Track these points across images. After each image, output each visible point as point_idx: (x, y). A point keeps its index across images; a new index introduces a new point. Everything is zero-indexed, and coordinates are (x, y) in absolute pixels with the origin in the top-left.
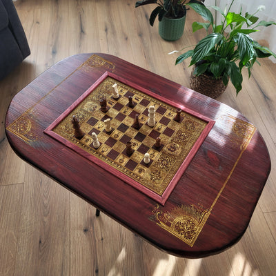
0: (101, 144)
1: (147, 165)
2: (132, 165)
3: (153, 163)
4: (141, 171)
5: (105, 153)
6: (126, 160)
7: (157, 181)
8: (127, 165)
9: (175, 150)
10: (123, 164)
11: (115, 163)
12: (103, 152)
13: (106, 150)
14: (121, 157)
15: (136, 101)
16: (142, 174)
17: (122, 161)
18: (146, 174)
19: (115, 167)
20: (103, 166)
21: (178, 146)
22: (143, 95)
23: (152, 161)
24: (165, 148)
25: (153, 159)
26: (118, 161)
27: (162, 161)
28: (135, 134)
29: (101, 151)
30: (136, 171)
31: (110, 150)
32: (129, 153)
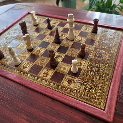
0: (22, 61)
1: (76, 75)
2: (58, 77)
3: (82, 72)
4: (70, 82)
5: (27, 70)
6: (51, 73)
7: (93, 91)
8: (53, 78)
9: (102, 56)
10: (48, 78)
11: (38, 78)
12: (24, 68)
13: (28, 66)
14: (44, 70)
15: (54, 25)
16: (72, 86)
17: (46, 74)
18: (77, 84)
19: (39, 82)
20: (23, 83)
21: (104, 51)
22: (59, 20)
23: (80, 70)
24: (91, 56)
25: (82, 67)
26: (41, 75)
27: (92, 68)
28: (57, 47)
29: (22, 67)
30: (65, 83)
31: (31, 65)
32: (53, 65)
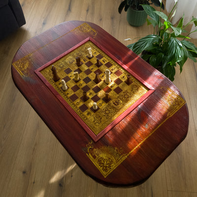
0: (68, 88)
1: (95, 111)
2: (84, 108)
3: (99, 111)
4: (89, 114)
5: (69, 96)
6: (81, 104)
7: (97, 124)
8: (81, 108)
9: (118, 104)
10: (78, 106)
11: (73, 104)
12: (68, 94)
13: (71, 93)
14: (78, 100)
16: (88, 117)
17: (78, 104)
18: (91, 118)
19: (72, 106)
20: (64, 104)
21: (121, 102)
22: (109, 59)
24: (111, 102)
25: (100, 107)
26: (75, 103)
27: (106, 110)
28: (94, 86)
29: (66, 93)
30: (85, 113)
31: (73, 93)
32: (85, 99)
